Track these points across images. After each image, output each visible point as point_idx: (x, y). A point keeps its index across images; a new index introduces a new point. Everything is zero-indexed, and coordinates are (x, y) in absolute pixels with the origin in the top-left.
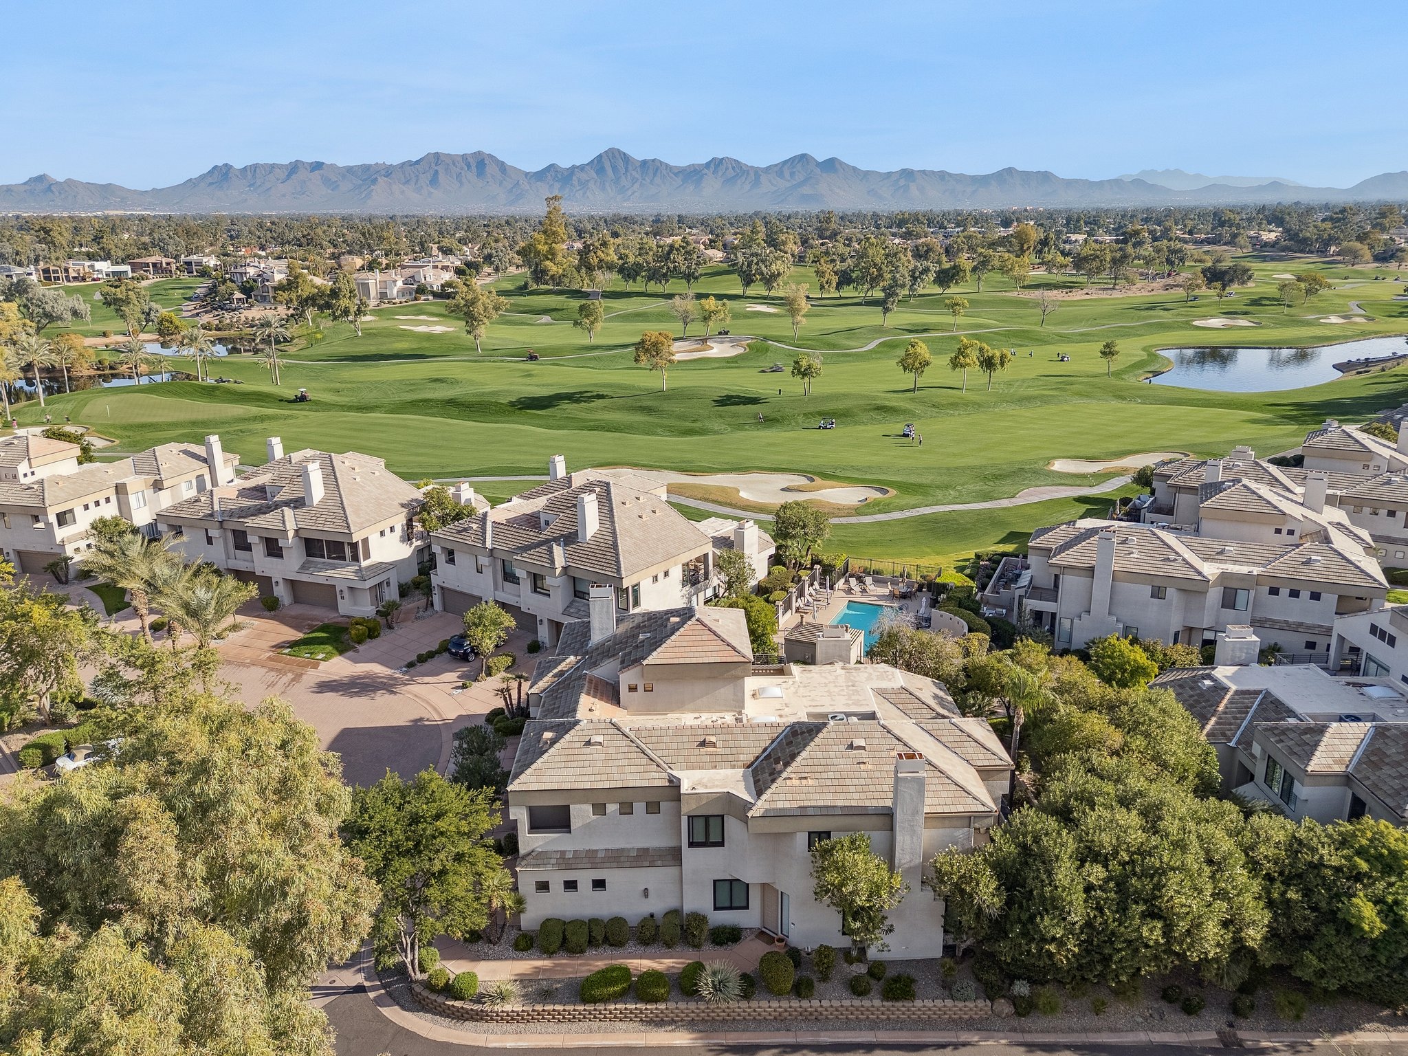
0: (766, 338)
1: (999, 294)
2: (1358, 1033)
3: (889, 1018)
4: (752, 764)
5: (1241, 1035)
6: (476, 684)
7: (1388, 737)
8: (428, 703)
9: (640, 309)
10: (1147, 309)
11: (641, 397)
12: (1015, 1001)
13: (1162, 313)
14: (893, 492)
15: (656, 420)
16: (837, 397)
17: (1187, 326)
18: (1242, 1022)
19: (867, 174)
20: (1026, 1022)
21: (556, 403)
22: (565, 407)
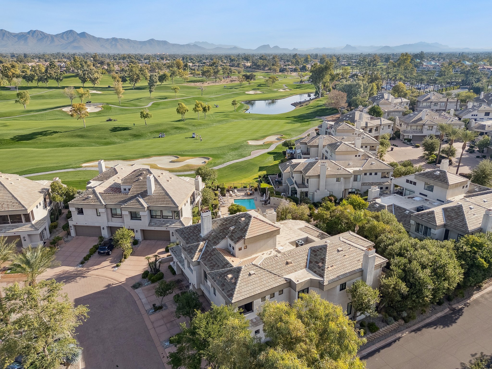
0: (108, 104)
1: (180, 84)
2: (474, 295)
3: (375, 339)
4: (306, 265)
5: (454, 306)
6: (121, 263)
7: (449, 211)
8: (106, 277)
9: (39, 94)
10: (230, 88)
11: (75, 131)
12: (403, 319)
13: (235, 90)
14: (211, 159)
15: (88, 140)
16: (159, 125)
17: (244, 94)
18: (452, 303)
19: (99, 39)
20: (408, 324)
21: (34, 137)
22: (40, 138)
